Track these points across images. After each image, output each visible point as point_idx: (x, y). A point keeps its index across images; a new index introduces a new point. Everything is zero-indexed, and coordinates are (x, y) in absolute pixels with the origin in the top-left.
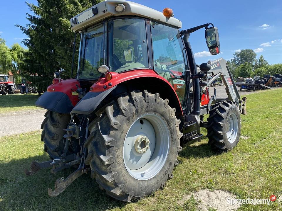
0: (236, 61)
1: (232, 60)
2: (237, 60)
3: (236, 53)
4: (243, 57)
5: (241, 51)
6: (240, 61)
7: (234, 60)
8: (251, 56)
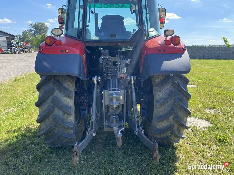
0: (32, 32)
1: (28, 30)
2: (33, 30)
3: (31, 25)
4: (38, 29)
5: (36, 23)
6: (35, 31)
7: (30, 31)
8: (44, 28)
